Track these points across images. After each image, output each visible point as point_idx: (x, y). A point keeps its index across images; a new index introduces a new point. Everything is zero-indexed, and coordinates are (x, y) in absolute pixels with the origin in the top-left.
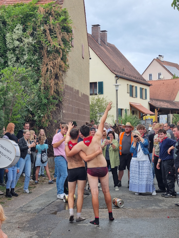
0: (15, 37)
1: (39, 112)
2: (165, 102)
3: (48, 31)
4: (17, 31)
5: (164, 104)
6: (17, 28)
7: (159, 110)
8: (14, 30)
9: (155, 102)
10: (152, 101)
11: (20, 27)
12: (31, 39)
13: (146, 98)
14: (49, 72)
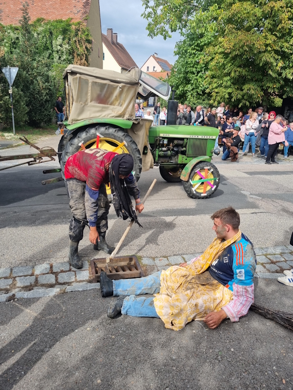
4: (59, 40)
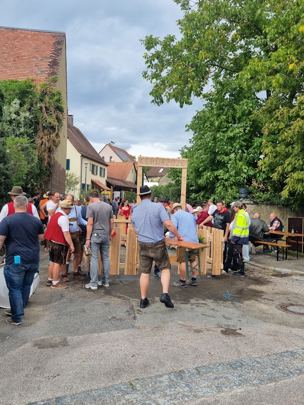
0: (12, 110)
1: (32, 181)
2: (118, 181)
3: (44, 109)
4: (14, 105)
6: (14, 102)
7: (114, 187)
8: (12, 104)
10: (109, 179)
11: (17, 101)
12: (27, 114)
14: (43, 146)
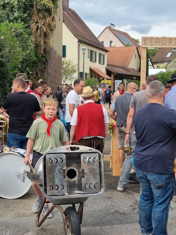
2: (120, 68)
5: (119, 70)
7: (115, 75)
9: (111, 68)
10: (109, 66)
13: (104, 64)
14: (39, 31)
